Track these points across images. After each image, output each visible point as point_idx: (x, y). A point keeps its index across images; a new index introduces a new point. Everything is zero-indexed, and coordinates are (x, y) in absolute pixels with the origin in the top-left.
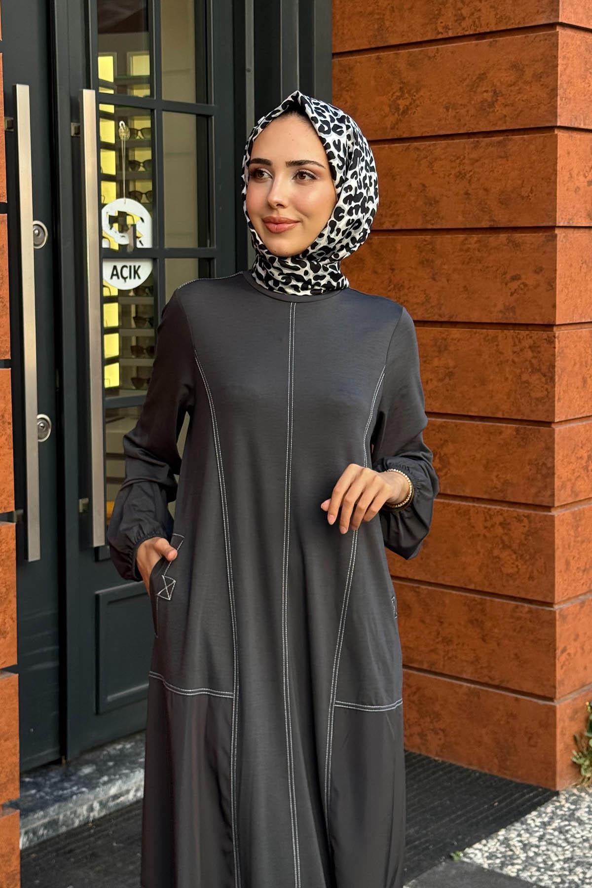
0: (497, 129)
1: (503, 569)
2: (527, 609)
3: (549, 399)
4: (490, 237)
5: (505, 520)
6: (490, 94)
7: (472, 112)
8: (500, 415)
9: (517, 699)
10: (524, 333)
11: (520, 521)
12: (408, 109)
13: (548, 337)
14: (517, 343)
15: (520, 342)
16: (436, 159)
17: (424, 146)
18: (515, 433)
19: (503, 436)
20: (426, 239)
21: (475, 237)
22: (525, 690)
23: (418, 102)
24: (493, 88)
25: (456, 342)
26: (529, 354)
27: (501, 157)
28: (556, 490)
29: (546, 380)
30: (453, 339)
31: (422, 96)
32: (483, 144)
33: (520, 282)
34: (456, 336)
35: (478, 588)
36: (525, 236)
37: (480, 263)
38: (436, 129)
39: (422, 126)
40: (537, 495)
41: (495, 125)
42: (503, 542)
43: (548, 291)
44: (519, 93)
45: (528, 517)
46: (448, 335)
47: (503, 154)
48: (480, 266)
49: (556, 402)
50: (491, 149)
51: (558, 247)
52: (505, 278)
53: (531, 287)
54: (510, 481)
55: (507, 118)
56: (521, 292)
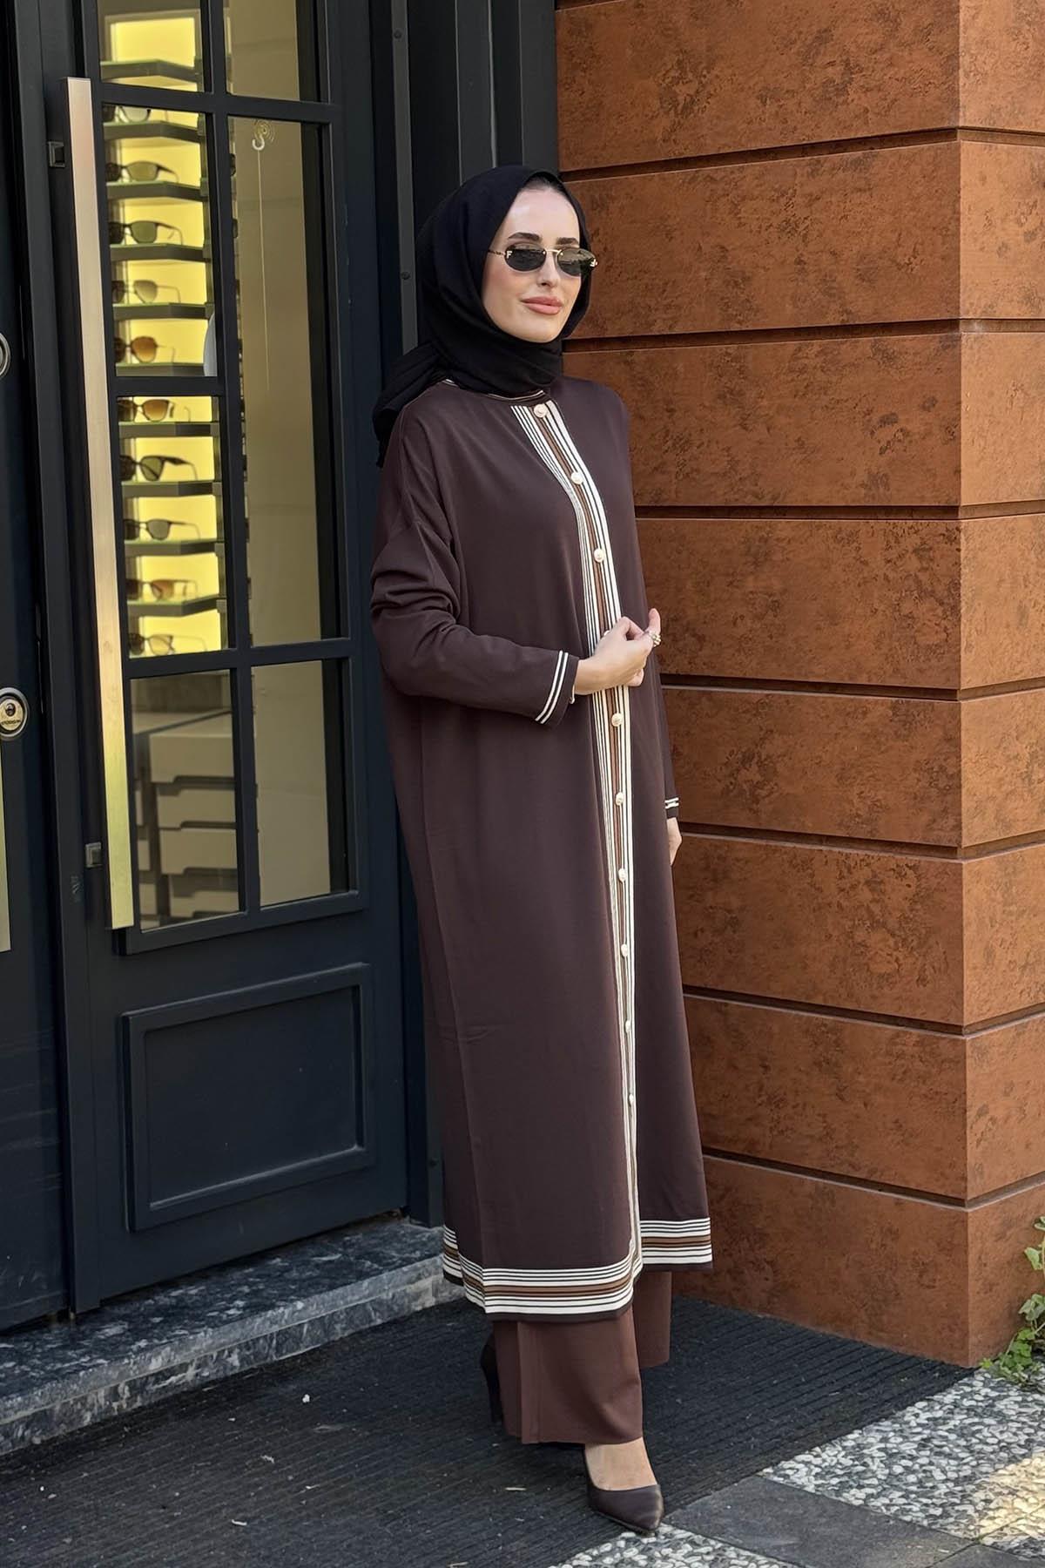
0: (852, 136)
1: (872, 967)
2: (914, 1039)
3: (951, 645)
4: (842, 343)
5: (875, 876)
6: (840, 68)
7: (808, 103)
8: (863, 680)
9: (898, 1203)
10: (905, 524)
11: (901, 876)
12: (693, 102)
13: (947, 530)
14: (893, 544)
15: (897, 542)
16: (744, 198)
17: (723, 174)
18: (891, 713)
19: (870, 718)
20: (729, 351)
21: (816, 344)
22: (913, 1186)
23: (710, 89)
24: (844, 58)
25: (783, 544)
26: (913, 564)
27: (860, 190)
28: (963, 817)
29: (944, 612)
30: (778, 540)
31: (717, 76)
32: (827, 166)
33: (897, 427)
34: (783, 534)
35: (830, 1004)
36: (904, 340)
37: (825, 394)
38: (743, 140)
39: (718, 134)
40: (929, 827)
41: (848, 128)
42: (871, 914)
43: (946, 443)
44: (891, 65)
45: (914, 868)
46: (770, 532)
47: (861, 184)
48: (825, 400)
49: (962, 654)
50: (841, 175)
51: (963, 359)
52: (869, 421)
53: (917, 437)
54: (883, 802)
55: (870, 115)
56: (898, 446)
